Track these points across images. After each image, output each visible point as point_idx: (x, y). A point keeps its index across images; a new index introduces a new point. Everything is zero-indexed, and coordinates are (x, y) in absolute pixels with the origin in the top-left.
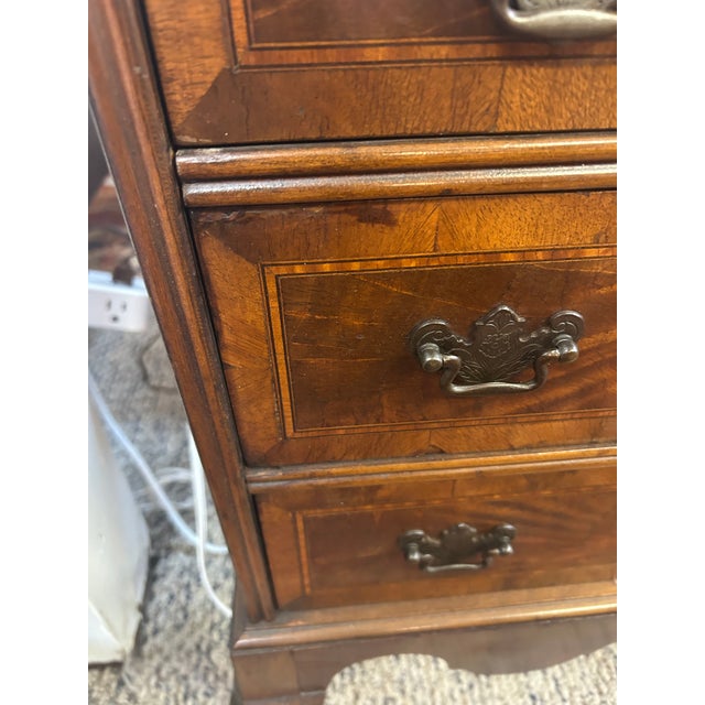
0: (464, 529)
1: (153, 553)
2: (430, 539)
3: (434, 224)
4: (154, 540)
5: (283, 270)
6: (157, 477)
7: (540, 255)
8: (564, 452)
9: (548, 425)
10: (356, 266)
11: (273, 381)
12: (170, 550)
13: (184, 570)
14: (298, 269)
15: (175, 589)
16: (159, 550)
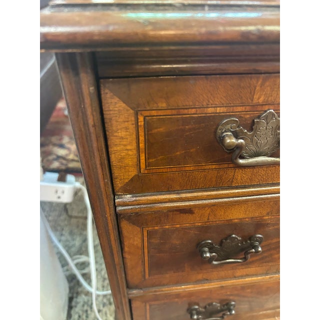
0: (215, 305)
1: (71, 295)
2: (200, 309)
3: (208, 213)
4: (71, 289)
5: (150, 228)
6: (73, 260)
7: (247, 219)
8: (255, 278)
9: (249, 269)
10: (178, 226)
11: (142, 261)
12: (78, 293)
13: (85, 303)
14: (156, 228)
15: (81, 313)
16: (73, 294)
